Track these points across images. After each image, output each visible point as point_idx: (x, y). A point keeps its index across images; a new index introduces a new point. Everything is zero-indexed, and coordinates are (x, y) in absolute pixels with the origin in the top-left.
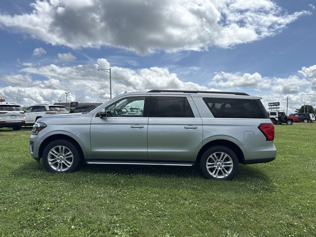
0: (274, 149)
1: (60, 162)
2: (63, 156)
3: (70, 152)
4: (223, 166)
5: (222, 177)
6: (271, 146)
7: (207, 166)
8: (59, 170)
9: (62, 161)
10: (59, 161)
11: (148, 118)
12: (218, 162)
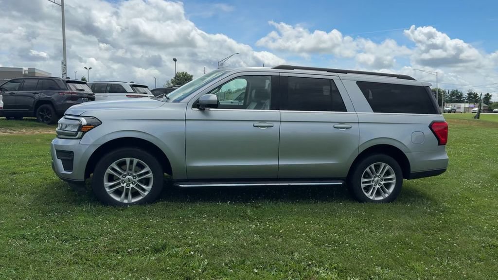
0: (446, 157)
1: (127, 187)
2: (133, 176)
3: (147, 169)
4: (382, 183)
5: (381, 198)
6: (442, 152)
7: (362, 183)
8: (126, 201)
9: (131, 185)
10: (125, 185)
11: (279, 111)
12: (376, 176)
